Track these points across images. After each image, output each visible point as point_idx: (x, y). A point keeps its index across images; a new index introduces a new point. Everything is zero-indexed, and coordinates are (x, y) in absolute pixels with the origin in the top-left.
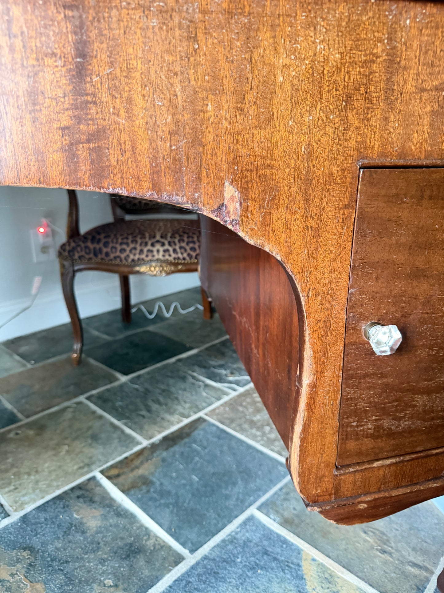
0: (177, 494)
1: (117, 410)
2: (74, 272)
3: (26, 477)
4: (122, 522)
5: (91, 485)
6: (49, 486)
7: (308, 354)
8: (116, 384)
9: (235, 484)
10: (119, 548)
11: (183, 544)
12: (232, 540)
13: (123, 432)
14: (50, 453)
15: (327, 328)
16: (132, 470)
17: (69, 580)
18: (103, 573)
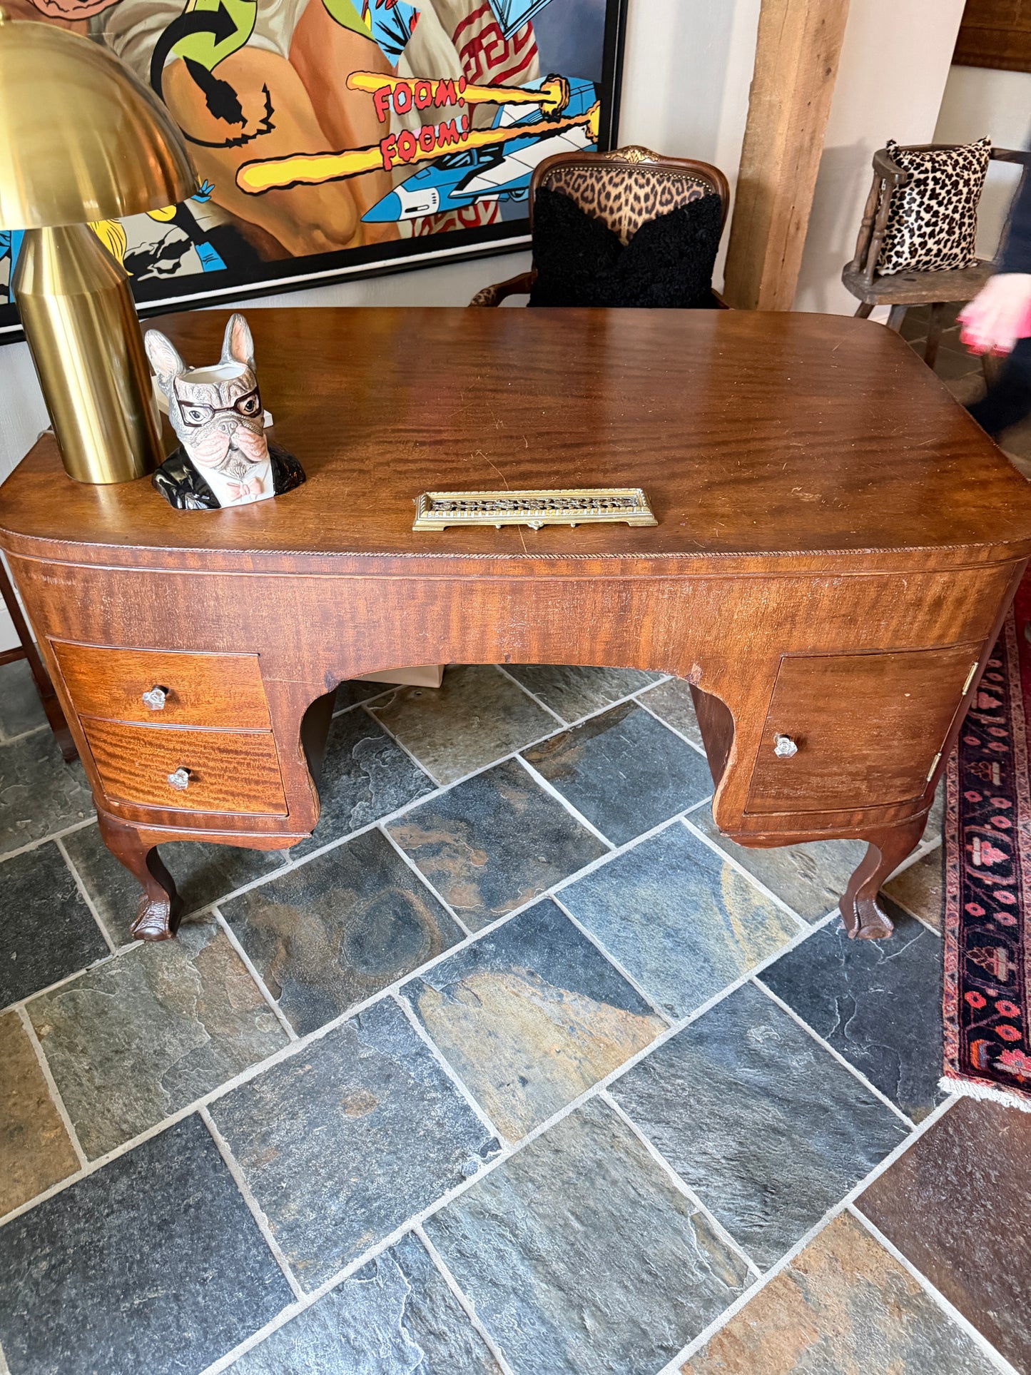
0: (602, 788)
3: (442, 748)
4: (548, 808)
5: (512, 767)
6: (469, 762)
7: (734, 748)
9: (665, 787)
10: (548, 831)
11: (609, 838)
12: (656, 841)
13: (539, 708)
14: (461, 724)
15: (749, 736)
16: (555, 756)
17: (507, 851)
18: (536, 850)
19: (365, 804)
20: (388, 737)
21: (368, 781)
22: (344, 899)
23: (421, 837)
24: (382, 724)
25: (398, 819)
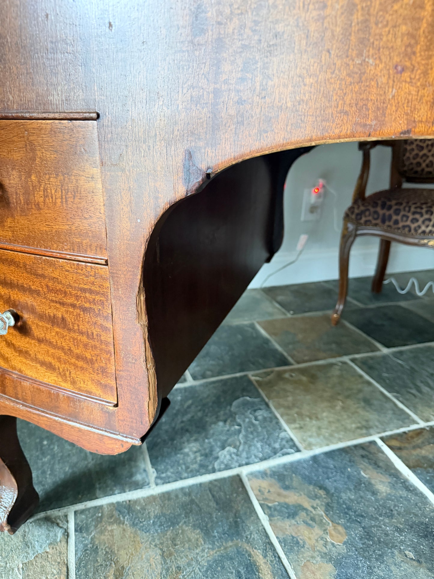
1: (384, 381)
3: (308, 419)
5: (372, 449)
6: (332, 435)
8: (377, 354)
10: (414, 523)
13: (395, 405)
14: (326, 404)
16: (414, 448)
17: (368, 535)
18: (402, 542)
19: (232, 450)
20: (263, 400)
21: (239, 431)
22: (190, 540)
23: (279, 495)
24: (260, 390)
25: (259, 472)
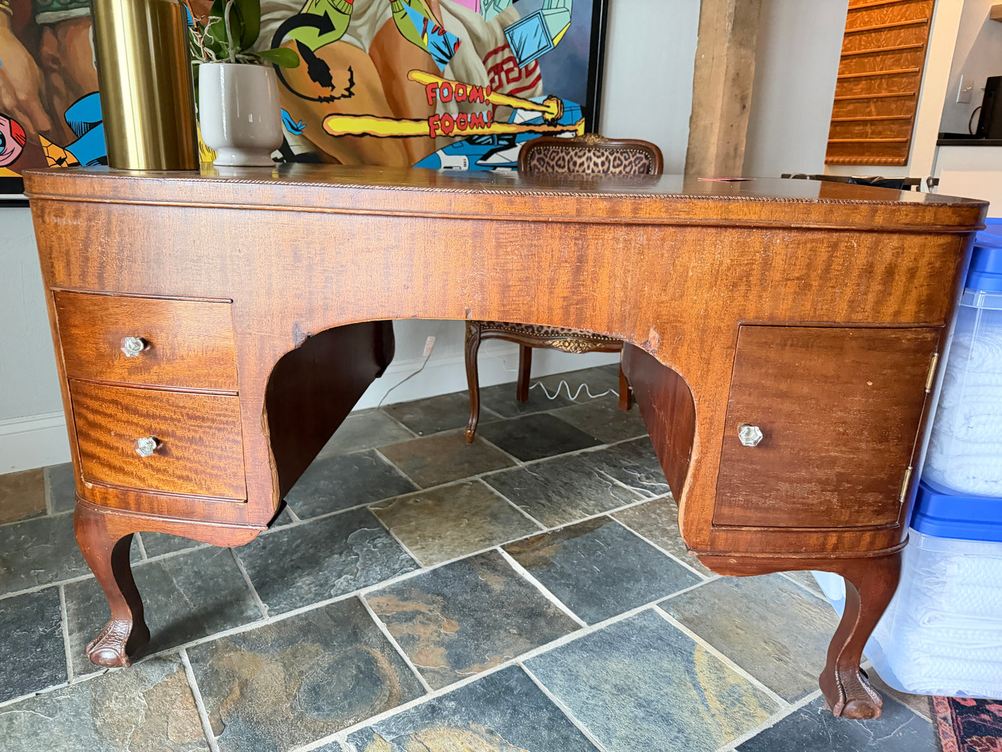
0: (577, 578)
1: (515, 495)
2: (481, 339)
3: (431, 540)
4: (524, 591)
5: (493, 556)
6: (453, 550)
8: (513, 468)
9: (638, 581)
10: (522, 609)
11: (582, 618)
12: (629, 623)
13: (522, 516)
14: (451, 523)
16: (533, 551)
17: (479, 623)
18: (508, 623)
19: (349, 577)
20: (384, 528)
21: (357, 560)
22: (310, 652)
23: (397, 606)
24: (380, 520)
25: (378, 591)
